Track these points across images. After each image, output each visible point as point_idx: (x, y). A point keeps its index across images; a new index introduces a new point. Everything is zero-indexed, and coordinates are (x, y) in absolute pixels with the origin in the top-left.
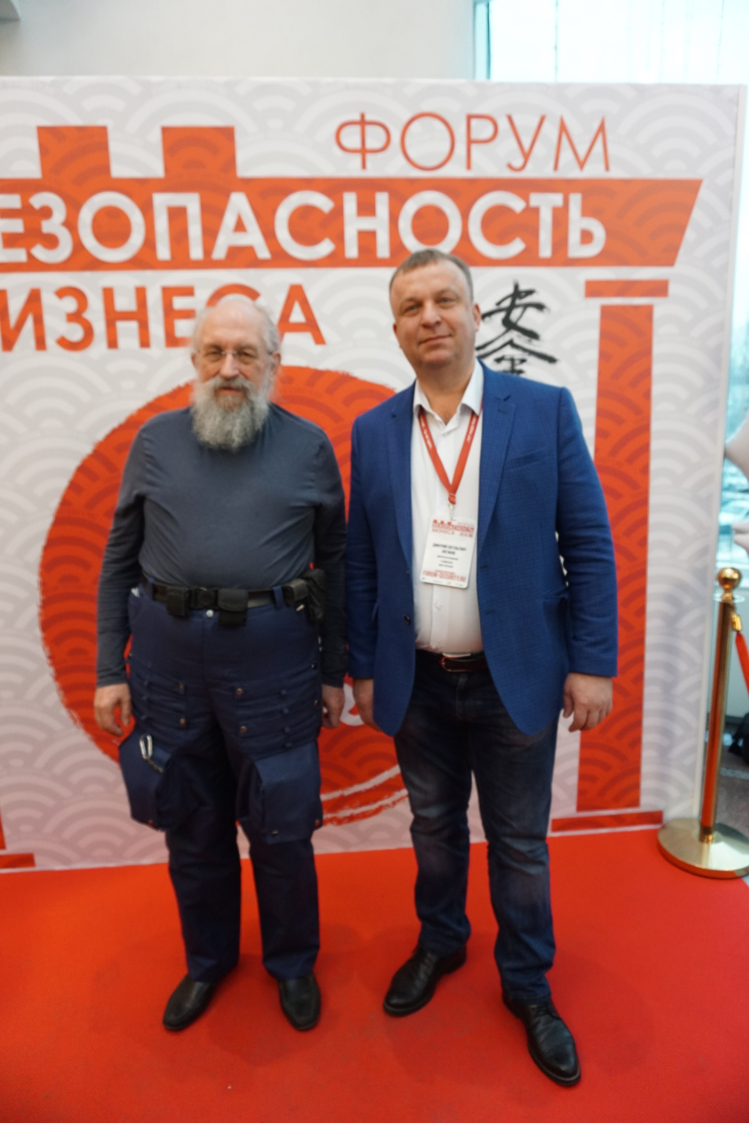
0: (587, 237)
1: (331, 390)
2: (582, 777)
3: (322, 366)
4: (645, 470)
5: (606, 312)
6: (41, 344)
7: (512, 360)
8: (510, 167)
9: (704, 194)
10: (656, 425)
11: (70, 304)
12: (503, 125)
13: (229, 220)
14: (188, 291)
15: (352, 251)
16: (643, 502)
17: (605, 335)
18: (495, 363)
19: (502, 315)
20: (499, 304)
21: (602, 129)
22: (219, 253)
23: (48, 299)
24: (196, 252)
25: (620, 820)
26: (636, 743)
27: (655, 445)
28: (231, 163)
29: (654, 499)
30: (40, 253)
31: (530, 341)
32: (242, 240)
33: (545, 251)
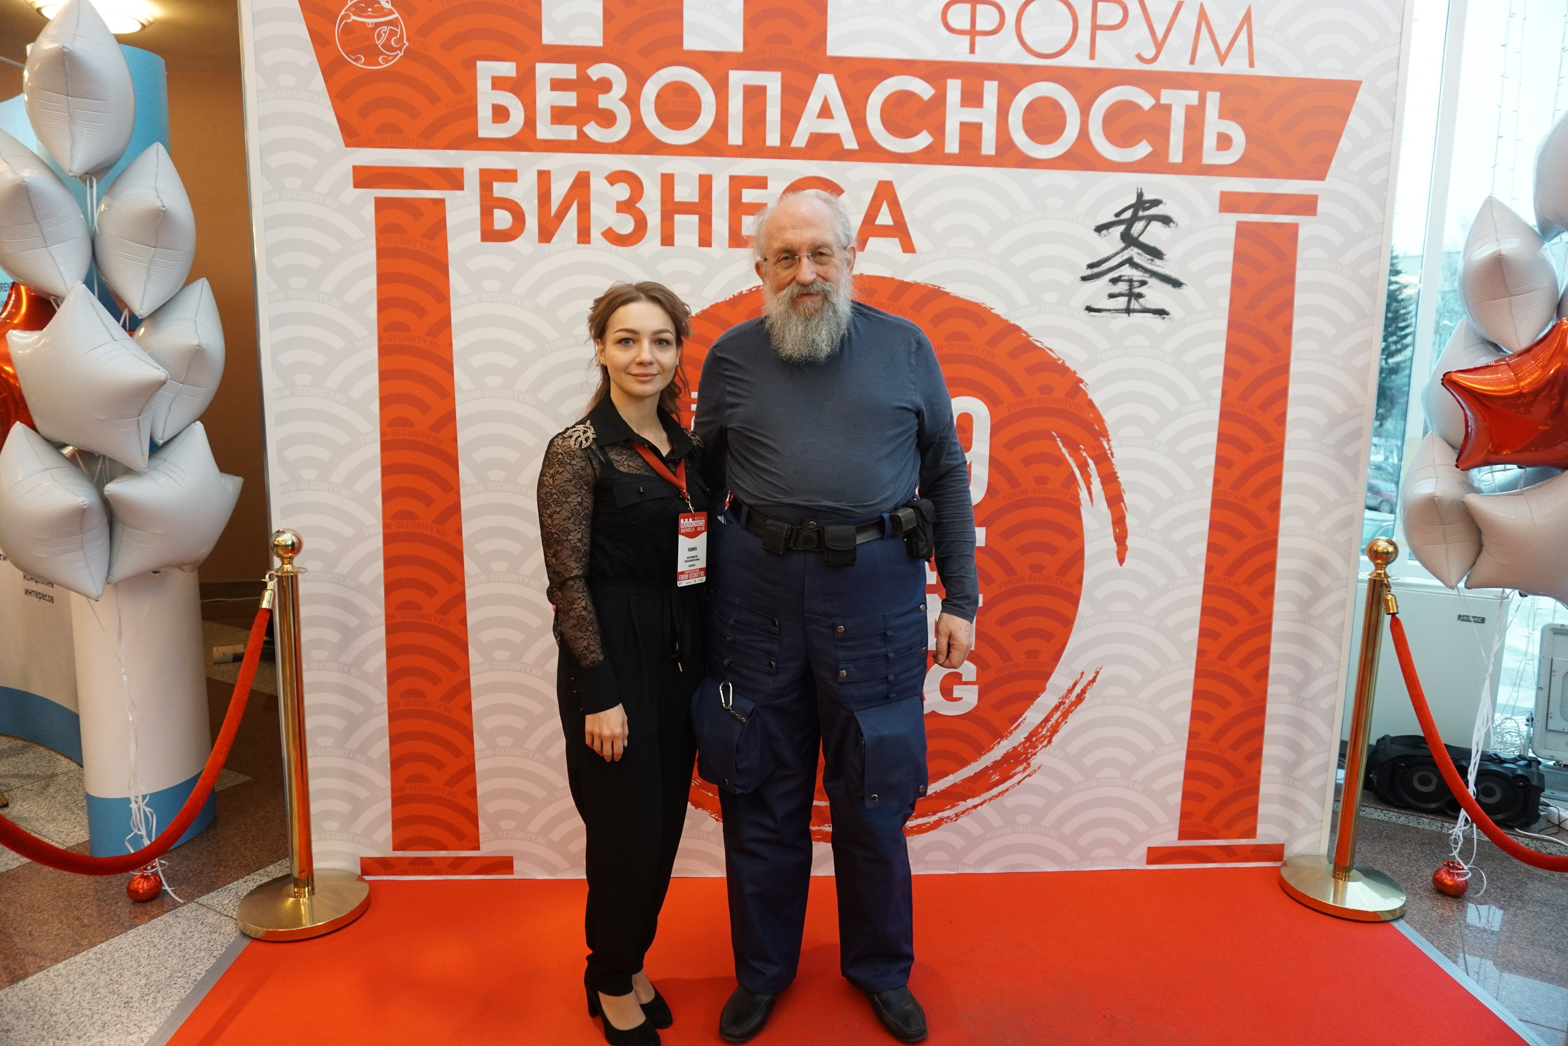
0: (1224, 142)
1: (917, 307)
2: (1186, 795)
3: (908, 279)
4: (1281, 419)
5: (1242, 230)
6: (584, 236)
7: (1130, 281)
8: (1139, 57)
9: (1362, 97)
10: (1295, 367)
11: (622, 192)
12: (1134, 9)
13: (814, 104)
14: (760, 183)
15: (952, 146)
16: (1277, 458)
17: (1238, 256)
18: (1111, 284)
19: (1122, 228)
20: (1118, 215)
21: (1247, 18)
22: (800, 140)
23: (598, 185)
24: (773, 139)
25: (1230, 853)
26: (1256, 755)
27: (1293, 390)
28: (821, 39)
29: (1288, 456)
30: (593, 131)
31: (1152, 260)
32: (826, 127)
33: (1176, 156)
